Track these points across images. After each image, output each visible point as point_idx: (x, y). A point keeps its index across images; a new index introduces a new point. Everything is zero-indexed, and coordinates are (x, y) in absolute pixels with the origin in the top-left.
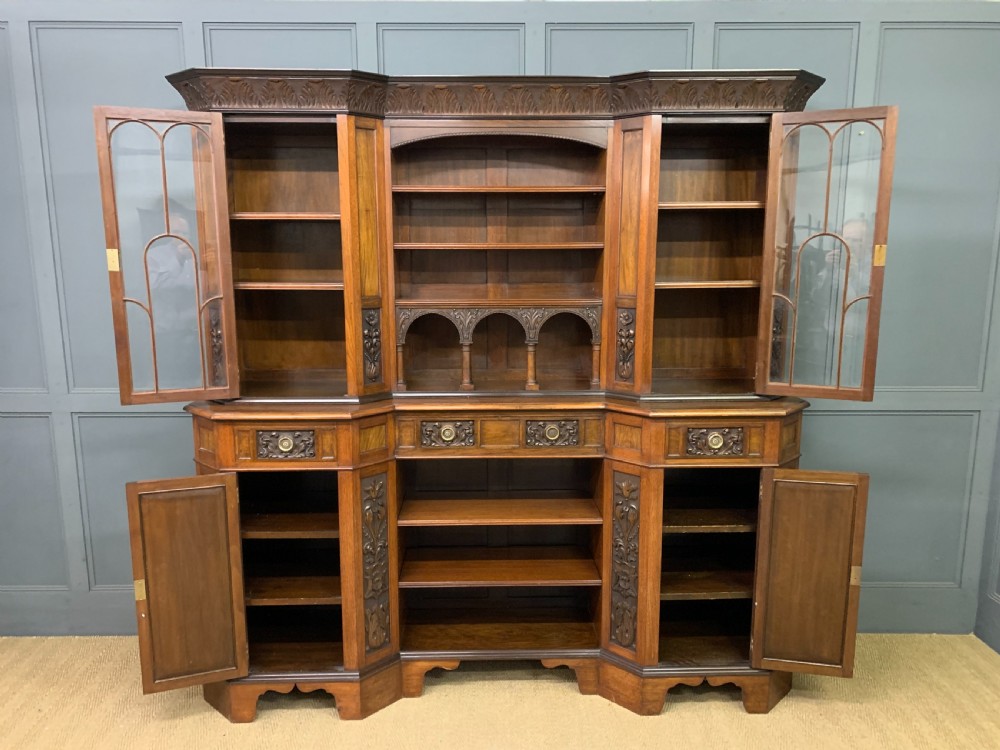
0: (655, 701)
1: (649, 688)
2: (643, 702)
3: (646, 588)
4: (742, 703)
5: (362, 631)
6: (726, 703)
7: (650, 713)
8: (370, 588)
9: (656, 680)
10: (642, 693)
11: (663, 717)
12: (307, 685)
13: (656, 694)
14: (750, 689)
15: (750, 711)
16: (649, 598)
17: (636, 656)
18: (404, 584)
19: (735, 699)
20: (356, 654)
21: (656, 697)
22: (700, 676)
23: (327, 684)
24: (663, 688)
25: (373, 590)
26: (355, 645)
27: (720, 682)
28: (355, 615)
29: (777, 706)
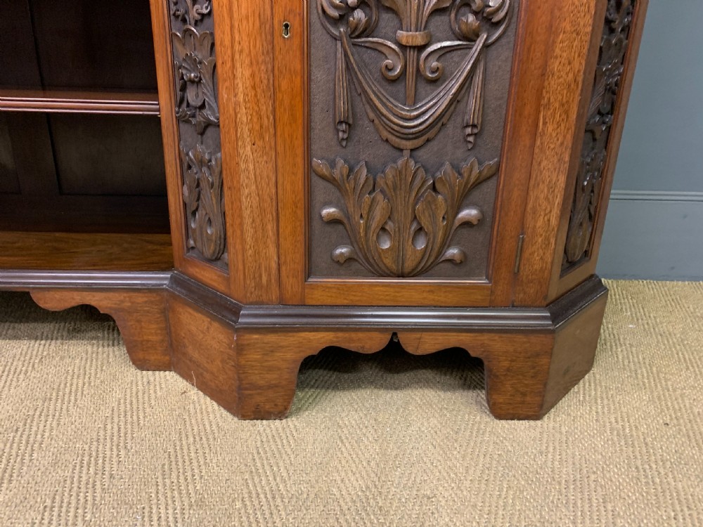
0: (270, 387)
1: (254, 356)
2: (240, 388)
3: (234, 87)
4: (483, 394)
6: (449, 394)
7: (260, 414)
9: (271, 338)
10: (239, 368)
11: (291, 423)
13: (270, 369)
14: (506, 364)
15: (500, 412)
16: (243, 116)
17: (228, 280)
19: (468, 385)
21: (272, 377)
22: (381, 329)
24: (289, 356)
27: (430, 345)
29: (564, 403)
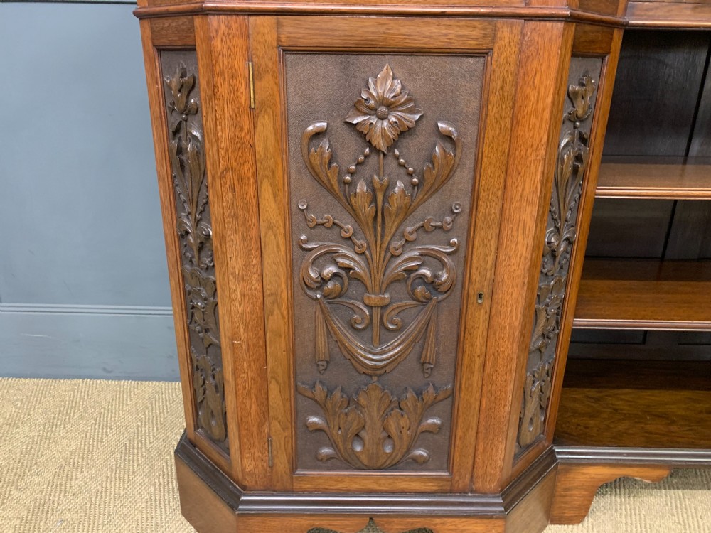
5: (515, 420)
8: (540, 329)
12: (396, 520)
18: (584, 323)
20: (500, 463)
23: (438, 521)
25: (543, 335)
26: (502, 446)
28: (511, 386)
